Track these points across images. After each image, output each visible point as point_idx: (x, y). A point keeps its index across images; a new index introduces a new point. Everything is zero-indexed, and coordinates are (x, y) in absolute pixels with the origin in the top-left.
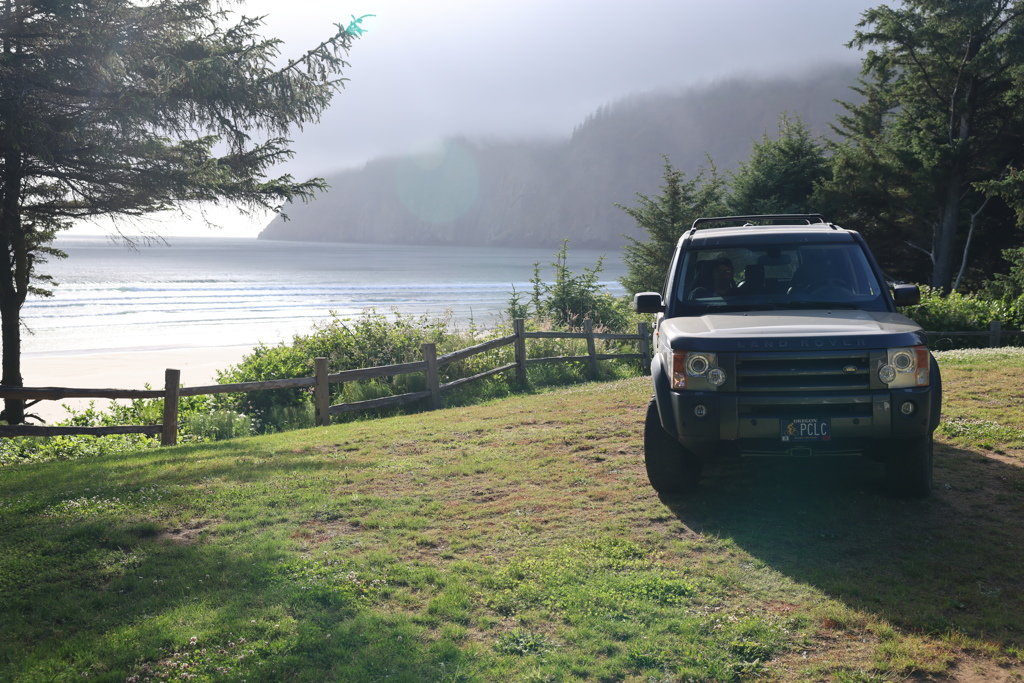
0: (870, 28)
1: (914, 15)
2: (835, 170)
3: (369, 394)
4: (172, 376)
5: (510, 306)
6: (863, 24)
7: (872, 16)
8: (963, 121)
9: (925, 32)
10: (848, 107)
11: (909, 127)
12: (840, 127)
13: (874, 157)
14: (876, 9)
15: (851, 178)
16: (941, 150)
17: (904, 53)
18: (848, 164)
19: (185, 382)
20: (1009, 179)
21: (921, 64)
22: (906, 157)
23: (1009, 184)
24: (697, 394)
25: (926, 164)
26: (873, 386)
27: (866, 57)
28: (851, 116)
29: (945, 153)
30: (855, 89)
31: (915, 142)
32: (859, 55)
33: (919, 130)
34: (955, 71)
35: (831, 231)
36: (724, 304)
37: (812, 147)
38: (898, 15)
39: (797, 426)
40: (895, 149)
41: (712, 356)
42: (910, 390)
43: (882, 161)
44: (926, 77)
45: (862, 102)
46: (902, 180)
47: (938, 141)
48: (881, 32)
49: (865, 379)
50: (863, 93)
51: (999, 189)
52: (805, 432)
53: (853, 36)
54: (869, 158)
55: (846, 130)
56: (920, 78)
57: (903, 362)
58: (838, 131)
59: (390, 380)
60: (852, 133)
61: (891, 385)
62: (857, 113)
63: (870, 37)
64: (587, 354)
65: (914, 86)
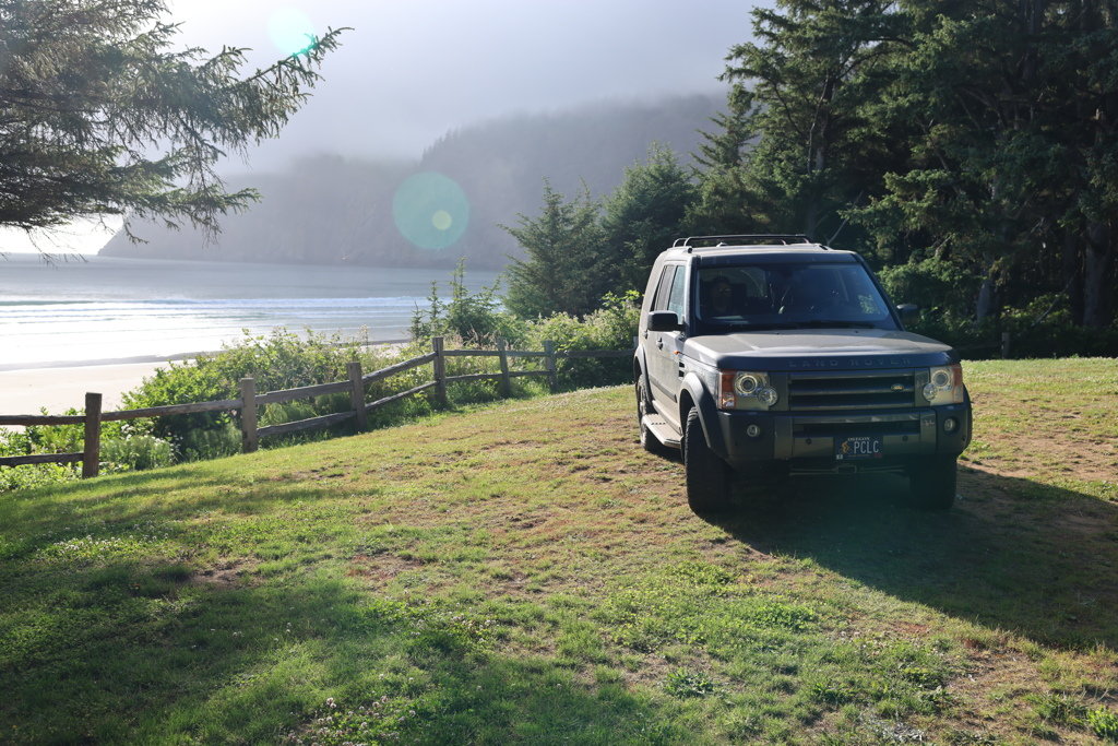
0: (738, 64)
1: (777, 54)
2: (705, 196)
3: (294, 415)
4: (93, 400)
5: (413, 325)
6: (730, 58)
7: (739, 52)
8: (819, 153)
9: (790, 71)
10: (709, 138)
11: (770, 159)
12: (702, 156)
13: (741, 184)
14: (743, 45)
15: (719, 204)
16: (802, 179)
17: (768, 88)
18: (717, 191)
19: (106, 408)
20: (869, 209)
21: (784, 99)
22: (769, 186)
23: (870, 213)
24: (751, 414)
25: (788, 193)
26: (918, 403)
27: (732, 90)
28: (713, 146)
29: (805, 182)
30: (714, 120)
31: (777, 171)
32: (727, 87)
33: (781, 161)
34: (814, 107)
35: (821, 251)
36: (746, 322)
37: (681, 173)
38: (763, 53)
39: (851, 444)
40: (759, 178)
41: (763, 376)
42: (951, 408)
43: (748, 189)
44: (787, 112)
45: (723, 133)
46: (766, 207)
47: (799, 172)
48: (748, 67)
49: (911, 397)
50: (721, 124)
51: (861, 217)
52: (858, 450)
53: (723, 70)
54: (736, 186)
55: (708, 160)
56: (781, 113)
57: (942, 379)
58: (699, 160)
59: (312, 401)
60: (712, 162)
61: (933, 402)
62: (719, 143)
63: (739, 72)
64: (499, 372)
65: (777, 120)
